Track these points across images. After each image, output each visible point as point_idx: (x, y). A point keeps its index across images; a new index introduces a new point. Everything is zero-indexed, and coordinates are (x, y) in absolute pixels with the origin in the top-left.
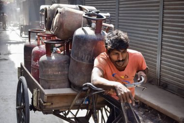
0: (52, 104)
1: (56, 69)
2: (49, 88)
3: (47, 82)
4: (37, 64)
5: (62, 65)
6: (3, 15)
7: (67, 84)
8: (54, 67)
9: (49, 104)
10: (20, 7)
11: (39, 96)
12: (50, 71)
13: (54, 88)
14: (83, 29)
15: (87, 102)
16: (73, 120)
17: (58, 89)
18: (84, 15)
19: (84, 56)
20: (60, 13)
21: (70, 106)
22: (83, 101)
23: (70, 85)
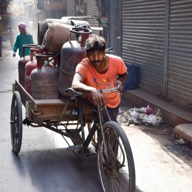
0: (42, 114)
1: (47, 81)
2: (40, 99)
3: (38, 94)
4: (30, 78)
5: (52, 76)
6: (11, 31)
7: (57, 95)
8: (44, 79)
9: (39, 114)
10: (33, 20)
11: (31, 107)
12: (41, 83)
13: (44, 99)
14: (70, 43)
15: (77, 113)
16: (64, 131)
17: (49, 100)
18: (71, 30)
19: (71, 67)
20: (50, 28)
21: (59, 117)
22: (72, 112)
23: (60, 96)
